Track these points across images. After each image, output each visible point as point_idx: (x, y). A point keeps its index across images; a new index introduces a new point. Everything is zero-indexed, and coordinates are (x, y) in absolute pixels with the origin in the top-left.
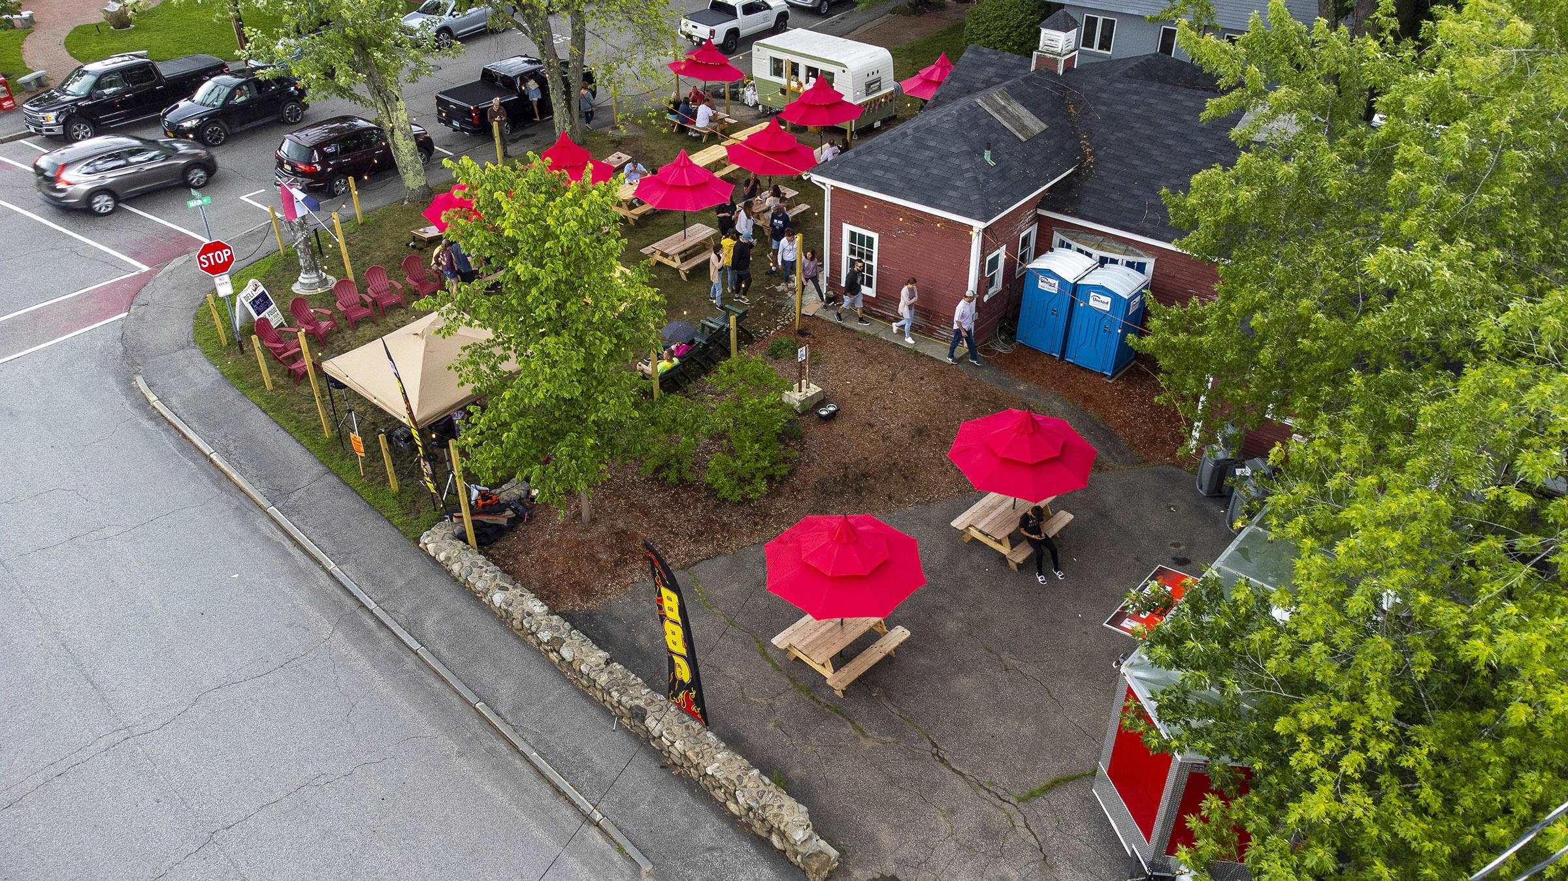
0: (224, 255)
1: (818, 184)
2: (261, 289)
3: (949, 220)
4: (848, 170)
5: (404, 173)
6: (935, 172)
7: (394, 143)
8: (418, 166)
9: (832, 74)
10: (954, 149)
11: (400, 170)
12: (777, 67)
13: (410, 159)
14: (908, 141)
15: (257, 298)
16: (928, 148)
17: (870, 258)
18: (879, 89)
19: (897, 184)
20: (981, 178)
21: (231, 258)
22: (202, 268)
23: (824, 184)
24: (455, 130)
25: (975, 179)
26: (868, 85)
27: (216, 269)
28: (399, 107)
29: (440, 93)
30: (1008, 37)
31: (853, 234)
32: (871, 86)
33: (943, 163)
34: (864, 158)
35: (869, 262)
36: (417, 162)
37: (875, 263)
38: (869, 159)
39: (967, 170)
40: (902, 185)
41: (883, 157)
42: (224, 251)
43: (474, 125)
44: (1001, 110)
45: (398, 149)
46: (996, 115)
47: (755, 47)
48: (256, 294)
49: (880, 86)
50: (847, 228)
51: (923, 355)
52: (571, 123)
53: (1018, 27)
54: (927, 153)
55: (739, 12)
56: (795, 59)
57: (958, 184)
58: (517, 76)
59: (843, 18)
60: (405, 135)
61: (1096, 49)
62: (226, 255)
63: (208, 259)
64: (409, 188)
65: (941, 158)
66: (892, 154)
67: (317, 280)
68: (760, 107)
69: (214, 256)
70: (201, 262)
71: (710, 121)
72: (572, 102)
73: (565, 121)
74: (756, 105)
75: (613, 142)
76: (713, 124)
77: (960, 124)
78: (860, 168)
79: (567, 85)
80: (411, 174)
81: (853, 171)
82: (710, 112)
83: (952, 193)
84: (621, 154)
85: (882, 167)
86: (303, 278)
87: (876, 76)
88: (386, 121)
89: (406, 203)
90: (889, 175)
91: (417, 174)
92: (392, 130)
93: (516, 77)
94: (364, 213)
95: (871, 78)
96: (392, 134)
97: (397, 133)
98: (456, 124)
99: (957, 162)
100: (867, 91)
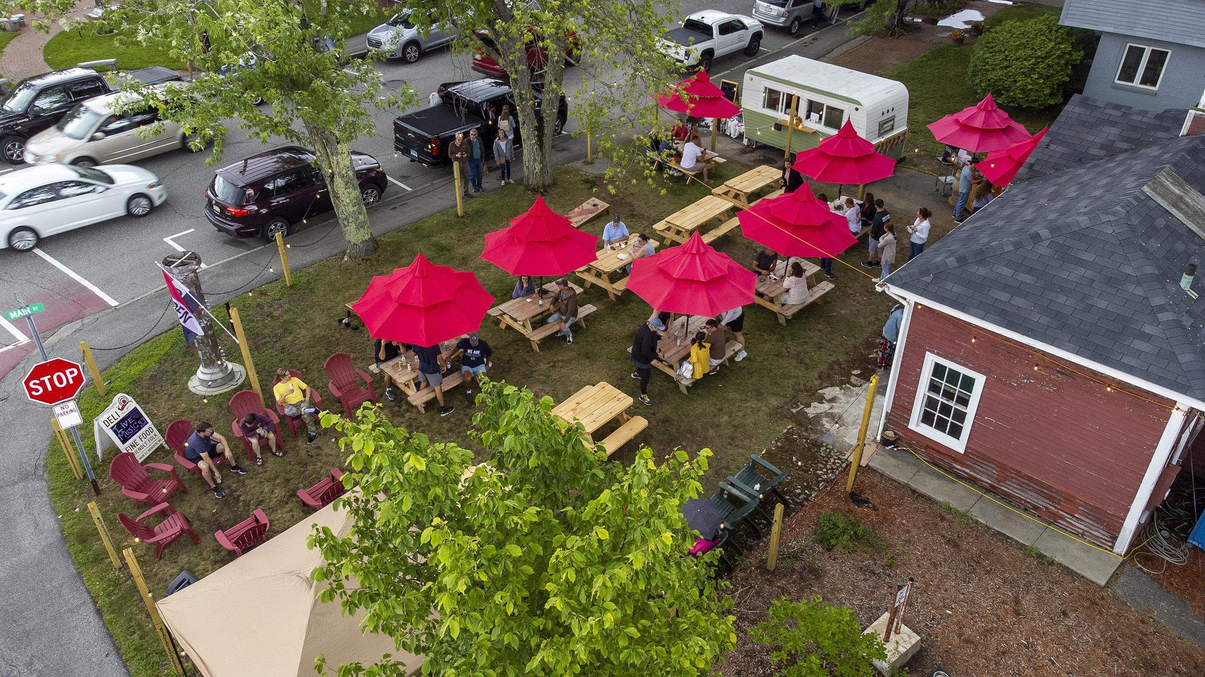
0: (69, 376)
1: (897, 298)
2: (132, 405)
3: (1129, 386)
4: (949, 285)
5: (345, 226)
6: (1102, 304)
7: (334, 191)
8: (361, 217)
9: (842, 111)
10: (1128, 270)
11: (340, 222)
12: (772, 100)
13: (351, 209)
14: (1043, 249)
15: (123, 420)
16: (1080, 262)
17: (964, 401)
18: (892, 128)
19: (1035, 317)
20: (1187, 322)
21: (78, 379)
22: (32, 396)
23: (905, 299)
24: (413, 161)
25: (1179, 324)
26: (881, 125)
27: (54, 396)
28: (340, 150)
29: (399, 119)
30: (1033, 69)
31: (938, 370)
32: (885, 125)
33: (1114, 291)
34: (973, 268)
35: (960, 408)
36: (360, 213)
37: (971, 411)
38: (982, 271)
39: (1162, 308)
40: (1044, 320)
41: (1006, 271)
42: (67, 371)
43: (434, 158)
44: (1178, 202)
45: (338, 198)
46: (1174, 211)
47: (747, 76)
48: (123, 414)
49: (893, 126)
50: (931, 360)
51: (1052, 563)
52: (541, 163)
53: (1046, 57)
54: (1081, 271)
55: (715, 31)
56: (794, 91)
57: (1149, 329)
58: (484, 102)
59: (815, 39)
60: (347, 183)
61: (1136, 83)
62: (70, 377)
63: (42, 384)
64: (350, 242)
65: (1109, 281)
66: (1019, 267)
67: (221, 375)
68: (745, 142)
69: (51, 380)
70: (30, 390)
71: (698, 161)
72: (545, 139)
73: (535, 160)
74: (741, 136)
75: (586, 181)
76: (701, 165)
77: (1132, 228)
78: (968, 284)
79: (540, 119)
80: (353, 227)
81: (957, 289)
82: (698, 151)
83: (1139, 345)
84: (597, 201)
85: (1005, 288)
86: (202, 373)
87: (890, 115)
88: (325, 166)
89: (346, 259)
90: (1019, 301)
91: (360, 226)
92: (332, 176)
93: (481, 103)
94: (293, 271)
95: (886, 116)
96: (332, 181)
97: (338, 180)
98: (414, 153)
99: (1139, 291)
100: (879, 130)
